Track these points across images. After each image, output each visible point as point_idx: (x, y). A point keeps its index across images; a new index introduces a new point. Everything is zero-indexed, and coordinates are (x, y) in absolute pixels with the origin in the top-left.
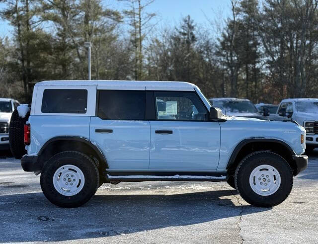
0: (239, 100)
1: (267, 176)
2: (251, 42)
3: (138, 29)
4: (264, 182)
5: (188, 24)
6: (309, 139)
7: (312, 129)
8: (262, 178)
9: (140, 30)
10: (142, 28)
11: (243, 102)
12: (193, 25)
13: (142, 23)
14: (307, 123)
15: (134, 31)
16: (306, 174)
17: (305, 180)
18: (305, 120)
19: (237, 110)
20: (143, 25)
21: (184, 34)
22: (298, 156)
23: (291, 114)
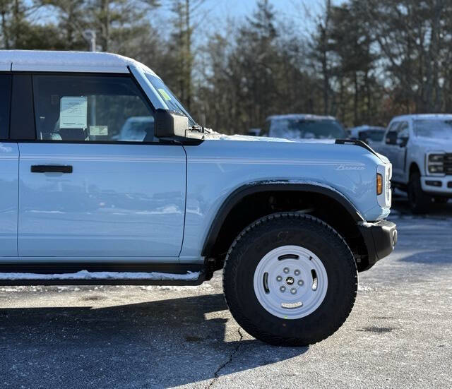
0: (316, 117)
1: (297, 272)
2: (362, 39)
3: (185, 17)
4: (289, 287)
5: (265, 10)
6: (436, 183)
7: (440, 166)
8: (285, 277)
9: (188, 19)
10: (190, 15)
11: (323, 120)
12: (272, 11)
13: (191, 8)
14: (431, 156)
15: (178, 21)
16: (419, 251)
17: (412, 265)
18: (428, 151)
19: (311, 135)
20: (193, 10)
21: (258, 26)
22: (370, 225)
23: (405, 140)
